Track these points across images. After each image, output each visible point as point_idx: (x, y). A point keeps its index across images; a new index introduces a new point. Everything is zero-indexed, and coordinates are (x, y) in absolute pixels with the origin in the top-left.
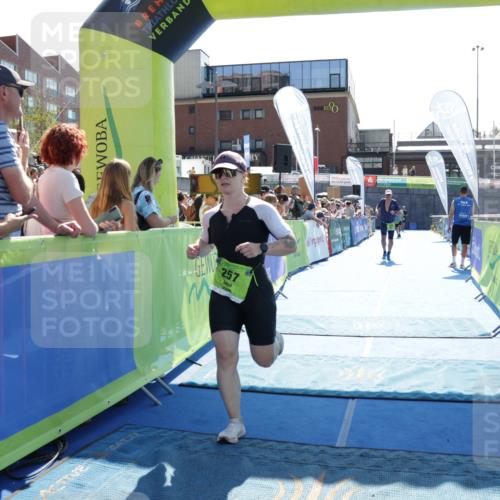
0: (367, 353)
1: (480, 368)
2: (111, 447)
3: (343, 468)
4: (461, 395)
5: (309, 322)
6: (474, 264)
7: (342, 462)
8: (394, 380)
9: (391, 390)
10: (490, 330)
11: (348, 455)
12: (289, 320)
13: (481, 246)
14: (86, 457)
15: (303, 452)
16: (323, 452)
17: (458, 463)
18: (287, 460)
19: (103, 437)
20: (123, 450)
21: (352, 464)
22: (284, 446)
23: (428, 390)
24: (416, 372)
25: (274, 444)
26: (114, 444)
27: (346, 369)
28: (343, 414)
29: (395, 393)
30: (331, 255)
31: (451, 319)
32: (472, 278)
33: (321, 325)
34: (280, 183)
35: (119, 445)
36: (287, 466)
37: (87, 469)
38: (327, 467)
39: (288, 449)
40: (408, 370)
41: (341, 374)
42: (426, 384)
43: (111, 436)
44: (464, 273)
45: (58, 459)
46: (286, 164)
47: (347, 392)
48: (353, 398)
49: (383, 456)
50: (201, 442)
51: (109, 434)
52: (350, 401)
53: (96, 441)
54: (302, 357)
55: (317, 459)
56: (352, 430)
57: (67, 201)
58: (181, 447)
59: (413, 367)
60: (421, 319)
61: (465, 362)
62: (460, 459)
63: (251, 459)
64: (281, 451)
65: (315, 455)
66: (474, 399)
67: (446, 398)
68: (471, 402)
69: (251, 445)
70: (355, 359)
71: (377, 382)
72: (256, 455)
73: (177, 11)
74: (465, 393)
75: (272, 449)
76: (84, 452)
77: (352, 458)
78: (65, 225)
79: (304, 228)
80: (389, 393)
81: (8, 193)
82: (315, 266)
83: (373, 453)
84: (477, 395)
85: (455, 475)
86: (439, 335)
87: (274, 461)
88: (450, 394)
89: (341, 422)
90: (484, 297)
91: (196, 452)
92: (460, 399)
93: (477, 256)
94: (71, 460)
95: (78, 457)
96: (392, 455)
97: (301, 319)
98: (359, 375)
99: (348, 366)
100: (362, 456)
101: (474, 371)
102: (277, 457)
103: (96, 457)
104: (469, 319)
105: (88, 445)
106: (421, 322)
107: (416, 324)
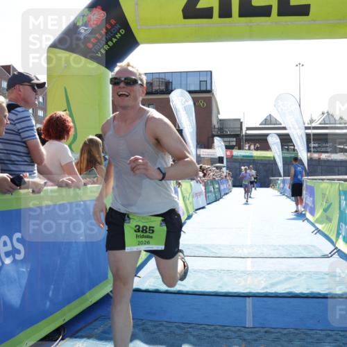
0: (249, 269)
1: (327, 276)
2: (96, 330)
3: (256, 340)
4: (319, 294)
5: (205, 248)
6: (308, 210)
7: (254, 337)
8: (273, 285)
9: (273, 291)
10: (327, 252)
11: (257, 332)
12: (191, 247)
13: (314, 198)
14: (81, 337)
15: (226, 331)
16: (239, 330)
17: (329, 336)
18: (217, 336)
19: (88, 325)
20: (104, 332)
21: (261, 337)
22: (212, 328)
23: (298, 291)
24: (286, 280)
25: (206, 326)
26: (97, 328)
27: (239, 279)
28: (246, 306)
29: (275, 293)
30: (208, 204)
31: (300, 246)
32: (307, 219)
33: (214, 251)
35: (101, 329)
36: (218, 340)
37: (85, 345)
38: (245, 340)
39: (216, 329)
40: (281, 278)
41: (237, 282)
42: (294, 287)
43: (94, 324)
44: (300, 215)
45: (62, 339)
47: (244, 293)
48: (249, 297)
49: (280, 332)
50: (156, 326)
51: (91, 323)
52: (247, 299)
53: (84, 327)
54: (207, 271)
55: (237, 335)
56: (253, 316)
57: (63, 164)
58: (143, 330)
59: (283, 277)
60: (280, 246)
61: (316, 273)
62: (330, 332)
63: (194, 336)
64: (212, 330)
65: (235, 332)
66: (329, 296)
67: (311, 296)
68: (327, 298)
69: (190, 328)
70: (244, 272)
71: (263, 286)
72: (196, 333)
73: (116, 38)
74: (322, 292)
75: (205, 330)
76: (79, 334)
77: (260, 334)
78: (65, 179)
80: (272, 293)
81: (30, 157)
83: (273, 330)
84: (330, 294)
85: (329, 343)
86: (294, 256)
87: (209, 337)
88: (312, 293)
89: (245, 312)
90: (319, 231)
91: (155, 333)
92: (319, 296)
93: (310, 204)
94: (71, 340)
95: (76, 338)
96: (285, 331)
97: (199, 247)
98: (248, 282)
99: (239, 277)
100: (266, 332)
101: (323, 278)
102: (211, 335)
103: (89, 337)
104: (312, 246)
105: (80, 330)
106: (280, 248)
107: (278, 249)
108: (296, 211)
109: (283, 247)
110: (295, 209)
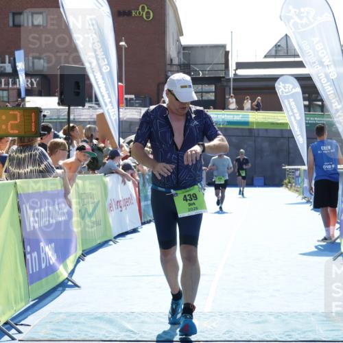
5: (110, 321)
12: (82, 320)
30: (143, 224)
31: (313, 314)
33: (129, 326)
34: (69, 121)
44: (329, 247)
46: (78, 94)
60: (271, 314)
79: (105, 186)
82: (121, 241)
97: (100, 318)
106: (272, 318)
107: (264, 322)
108: (325, 239)
109: (278, 316)
110: (323, 234)
